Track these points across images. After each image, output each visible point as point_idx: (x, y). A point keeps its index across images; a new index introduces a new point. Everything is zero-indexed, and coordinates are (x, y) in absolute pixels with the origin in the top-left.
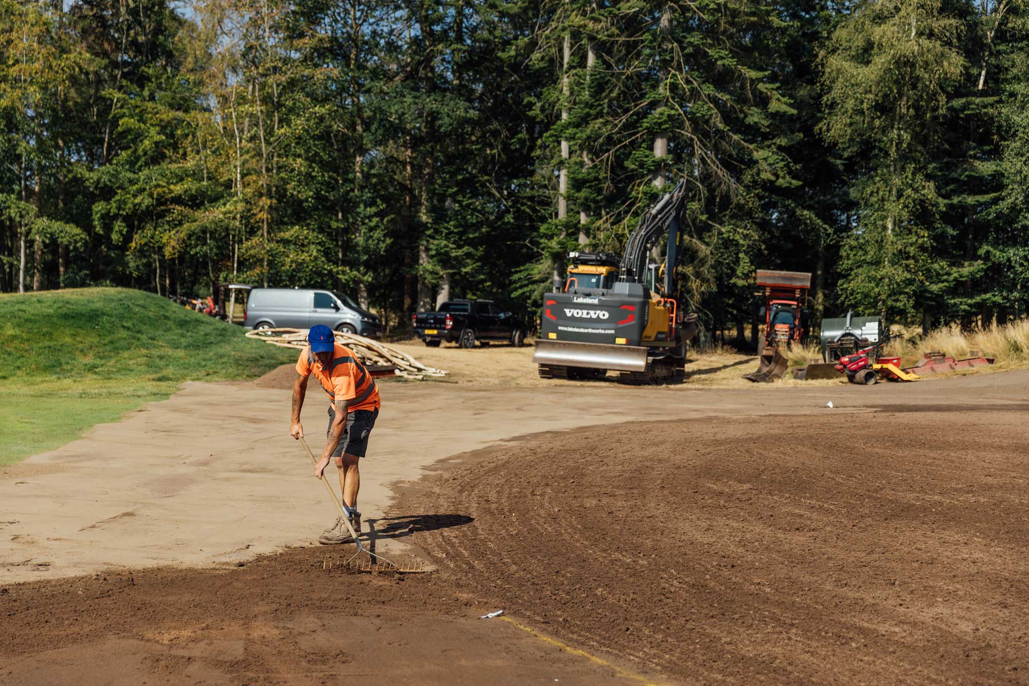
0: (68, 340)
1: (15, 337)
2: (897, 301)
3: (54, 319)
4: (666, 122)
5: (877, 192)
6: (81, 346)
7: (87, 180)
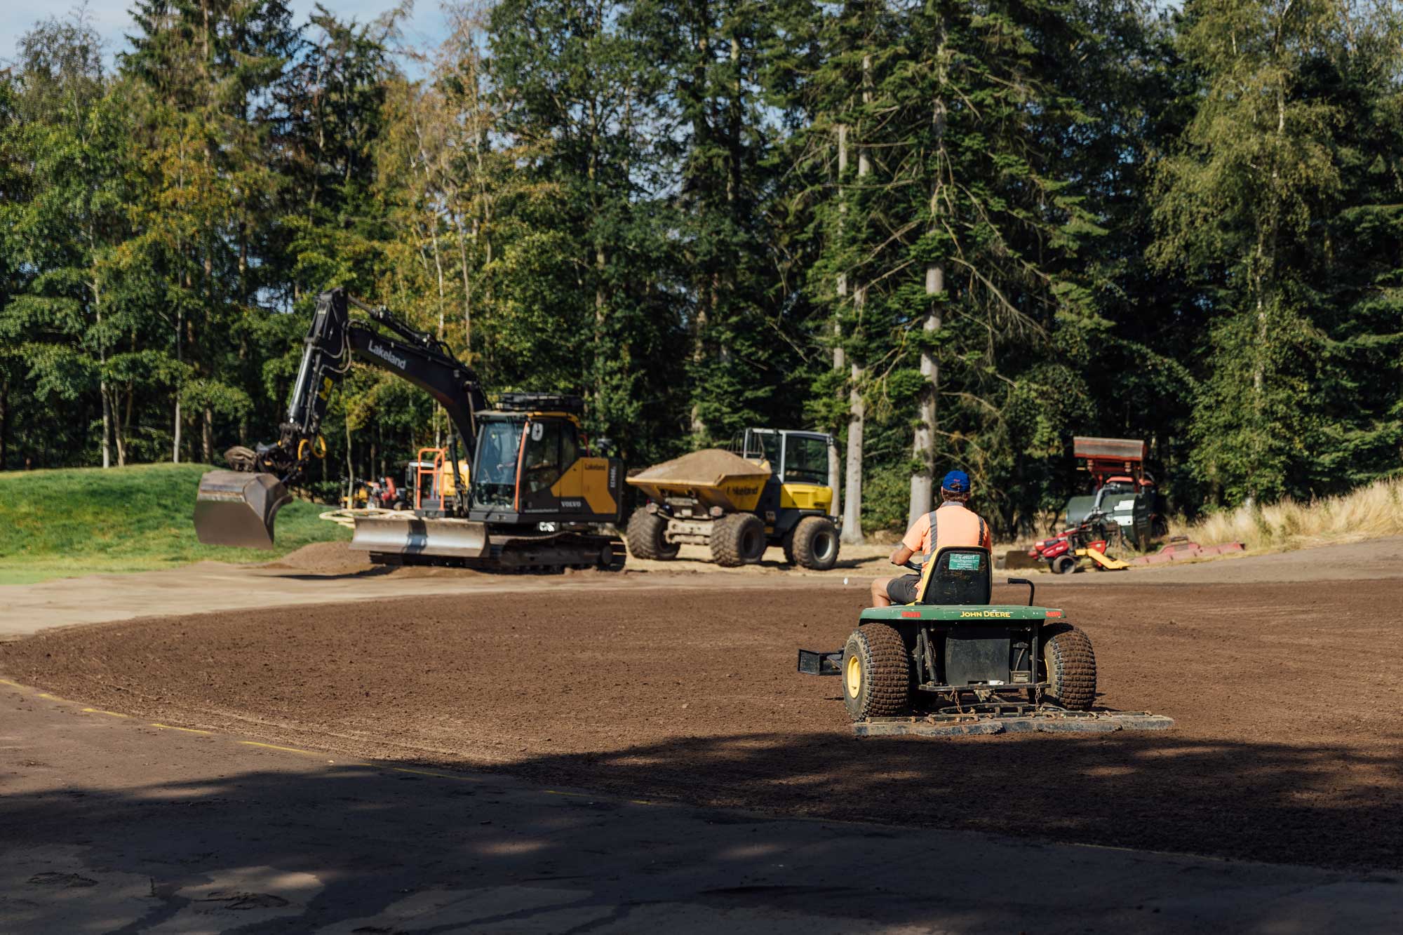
0: (89, 518)
1: (28, 515)
2: (1260, 476)
3: (78, 496)
4: (936, 249)
5: (1237, 334)
6: (101, 525)
7: (256, 330)
